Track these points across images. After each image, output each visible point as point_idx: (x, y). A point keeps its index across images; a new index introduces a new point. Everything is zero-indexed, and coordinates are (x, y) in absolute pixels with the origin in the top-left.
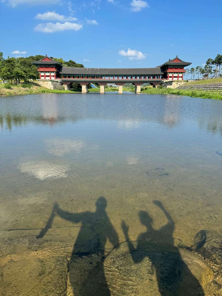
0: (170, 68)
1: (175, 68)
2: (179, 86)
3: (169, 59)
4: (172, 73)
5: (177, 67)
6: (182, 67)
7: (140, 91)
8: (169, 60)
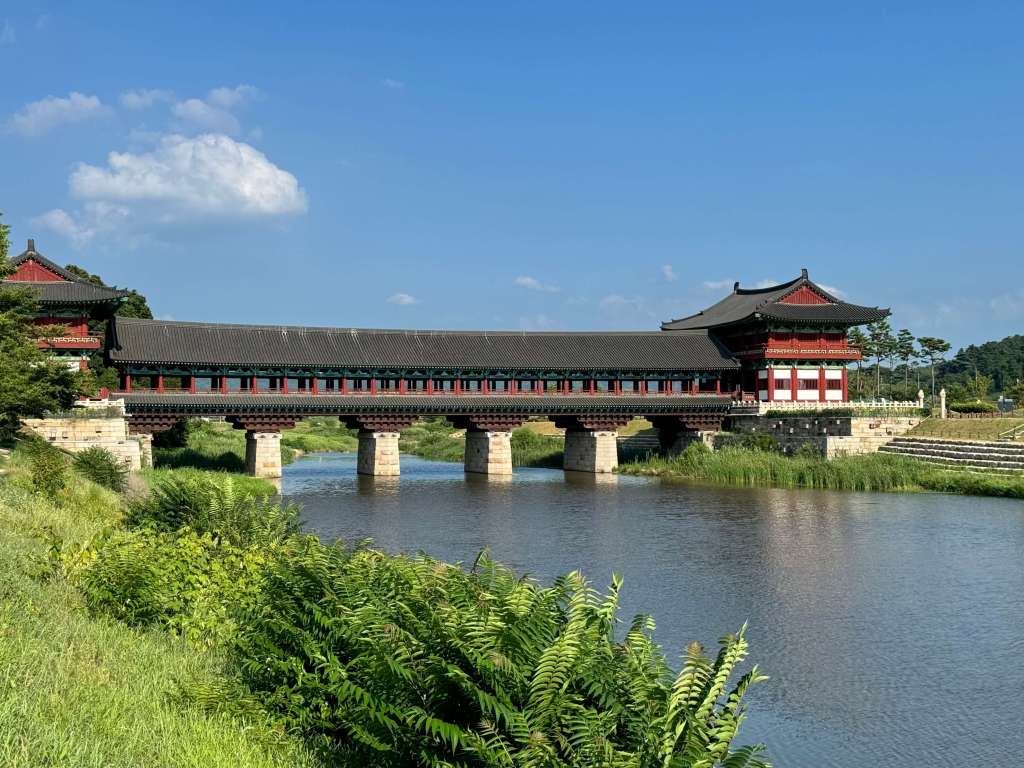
0: (779, 337)
1: (803, 337)
2: (890, 439)
3: (737, 284)
4: (788, 362)
5: (812, 331)
6: (836, 332)
7: (614, 463)
8: (731, 290)
